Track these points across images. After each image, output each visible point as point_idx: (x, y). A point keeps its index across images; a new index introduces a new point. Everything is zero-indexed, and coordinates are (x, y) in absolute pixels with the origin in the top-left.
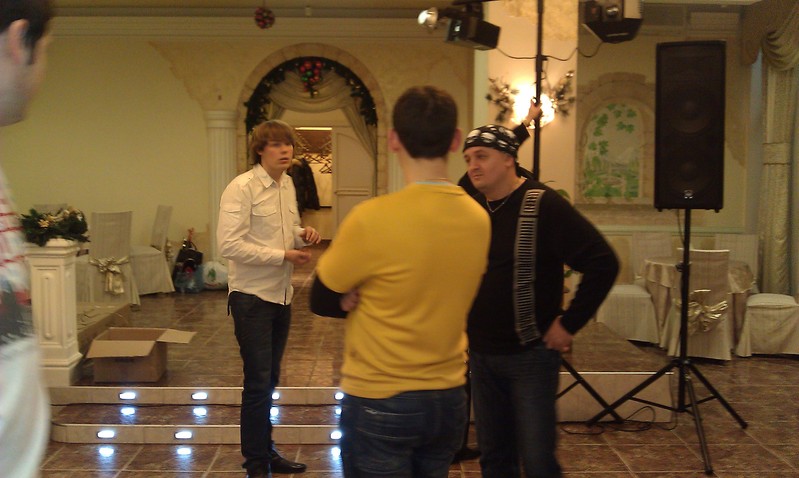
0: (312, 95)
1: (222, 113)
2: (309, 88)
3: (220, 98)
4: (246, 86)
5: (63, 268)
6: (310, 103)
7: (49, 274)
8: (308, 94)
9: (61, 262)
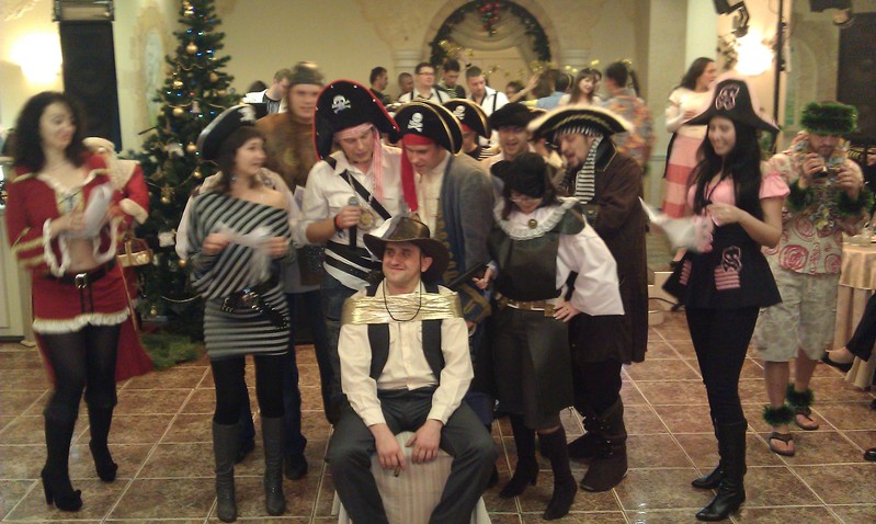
0: (491, 35)
1: (408, 53)
2: (488, 27)
3: (406, 39)
4: (431, 27)
6: (489, 41)
8: (486, 34)
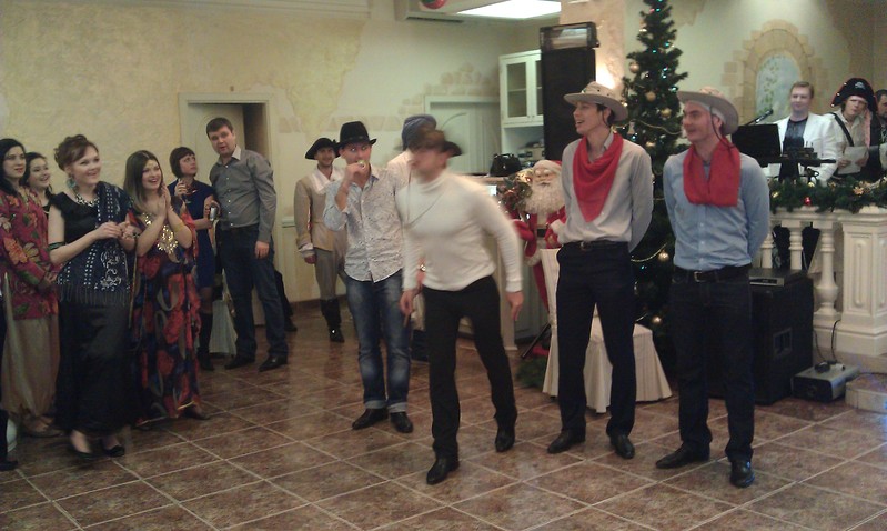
5: (875, 236)
7: (862, 242)
9: (875, 230)
